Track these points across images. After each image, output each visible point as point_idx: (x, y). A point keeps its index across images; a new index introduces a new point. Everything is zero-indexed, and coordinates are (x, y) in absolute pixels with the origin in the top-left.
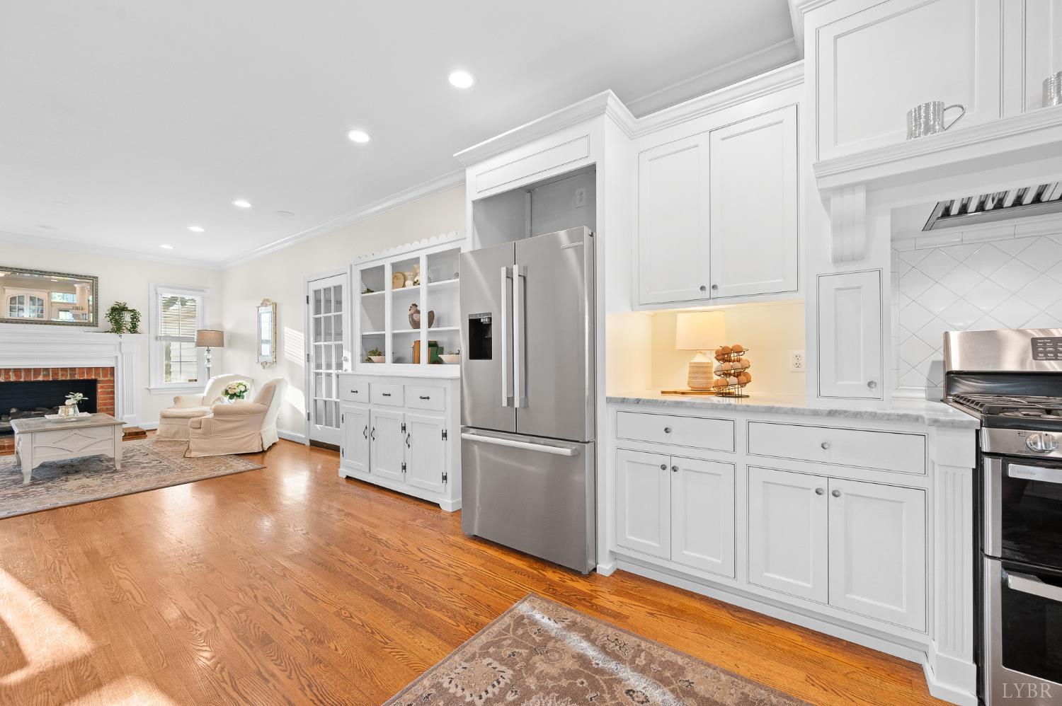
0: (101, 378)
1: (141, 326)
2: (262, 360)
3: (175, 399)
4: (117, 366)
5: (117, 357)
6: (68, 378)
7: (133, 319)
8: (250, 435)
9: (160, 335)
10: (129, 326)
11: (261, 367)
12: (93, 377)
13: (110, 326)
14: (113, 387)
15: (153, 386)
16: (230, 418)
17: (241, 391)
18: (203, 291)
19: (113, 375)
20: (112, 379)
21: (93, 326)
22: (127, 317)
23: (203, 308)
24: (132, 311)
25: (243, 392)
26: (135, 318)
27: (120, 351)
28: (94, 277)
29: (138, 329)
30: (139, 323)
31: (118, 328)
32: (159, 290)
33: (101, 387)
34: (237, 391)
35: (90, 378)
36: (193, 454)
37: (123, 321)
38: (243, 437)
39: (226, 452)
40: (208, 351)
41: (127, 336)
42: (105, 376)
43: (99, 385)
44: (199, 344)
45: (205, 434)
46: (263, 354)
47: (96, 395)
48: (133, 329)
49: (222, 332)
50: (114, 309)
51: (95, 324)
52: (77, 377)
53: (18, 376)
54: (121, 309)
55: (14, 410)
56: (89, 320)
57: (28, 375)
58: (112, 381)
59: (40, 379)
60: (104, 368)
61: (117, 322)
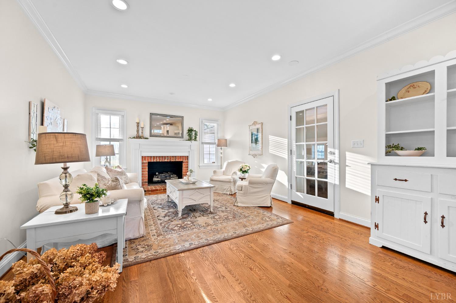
1: (199, 137)
2: (252, 153)
3: (214, 171)
4: (189, 155)
5: (189, 151)
6: (169, 161)
7: (195, 134)
8: (266, 196)
9: (203, 142)
10: (194, 138)
11: (252, 157)
12: (182, 160)
13: (188, 138)
14: (188, 165)
15: (201, 165)
16: (256, 186)
19: (188, 159)
23: (218, 129)
24: (195, 131)
26: (196, 134)
27: (191, 149)
28: (182, 117)
30: (197, 136)
31: (190, 139)
32: (203, 121)
33: (184, 165)
34: (246, 169)
35: (181, 161)
36: (239, 205)
37: (192, 134)
38: (262, 197)
39: (254, 205)
40: (221, 149)
41: (193, 142)
42: (185, 160)
43: (184, 164)
44: (218, 145)
45: (244, 194)
47: (182, 168)
48: (196, 140)
49: (227, 140)
51: (182, 137)
52: (177, 160)
53: (160, 159)
54: (190, 130)
55: (157, 173)
56: (180, 135)
57: (162, 159)
58: (188, 162)
59: (166, 160)
60: (185, 156)
61: (190, 135)
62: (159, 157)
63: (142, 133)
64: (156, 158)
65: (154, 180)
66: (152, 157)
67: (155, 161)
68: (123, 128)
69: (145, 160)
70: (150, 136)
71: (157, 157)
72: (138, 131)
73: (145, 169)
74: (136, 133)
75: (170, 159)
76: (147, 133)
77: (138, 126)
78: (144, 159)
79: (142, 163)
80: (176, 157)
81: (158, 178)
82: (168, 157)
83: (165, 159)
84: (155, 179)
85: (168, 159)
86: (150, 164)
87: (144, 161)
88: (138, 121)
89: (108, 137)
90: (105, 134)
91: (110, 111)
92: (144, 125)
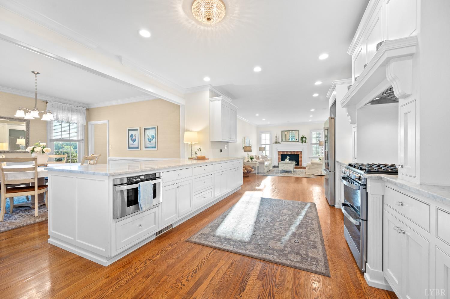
0: (300, 154)
1: (307, 141)
4: (302, 151)
5: (302, 149)
9: (310, 143)
16: (314, 165)
18: (322, 130)
19: (302, 153)
22: (304, 139)
23: (322, 135)
24: (305, 137)
26: (306, 139)
27: (303, 147)
28: (299, 130)
32: (312, 131)
33: (300, 156)
35: (298, 154)
36: (307, 173)
37: (303, 140)
38: (317, 171)
40: (322, 147)
41: (304, 144)
42: (300, 153)
44: (320, 145)
45: (309, 168)
48: (305, 142)
50: (302, 137)
51: (298, 141)
53: (286, 153)
54: (303, 137)
56: (297, 140)
58: (302, 155)
63: (278, 140)
66: (283, 152)
67: (284, 154)
68: (271, 139)
70: (282, 142)
72: (276, 140)
73: (280, 157)
74: (275, 141)
76: (280, 141)
77: (276, 138)
79: (278, 155)
80: (295, 152)
83: (289, 153)
86: (282, 155)
87: (279, 154)
88: (276, 135)
89: (265, 143)
90: (263, 142)
91: (266, 132)
92: (279, 137)
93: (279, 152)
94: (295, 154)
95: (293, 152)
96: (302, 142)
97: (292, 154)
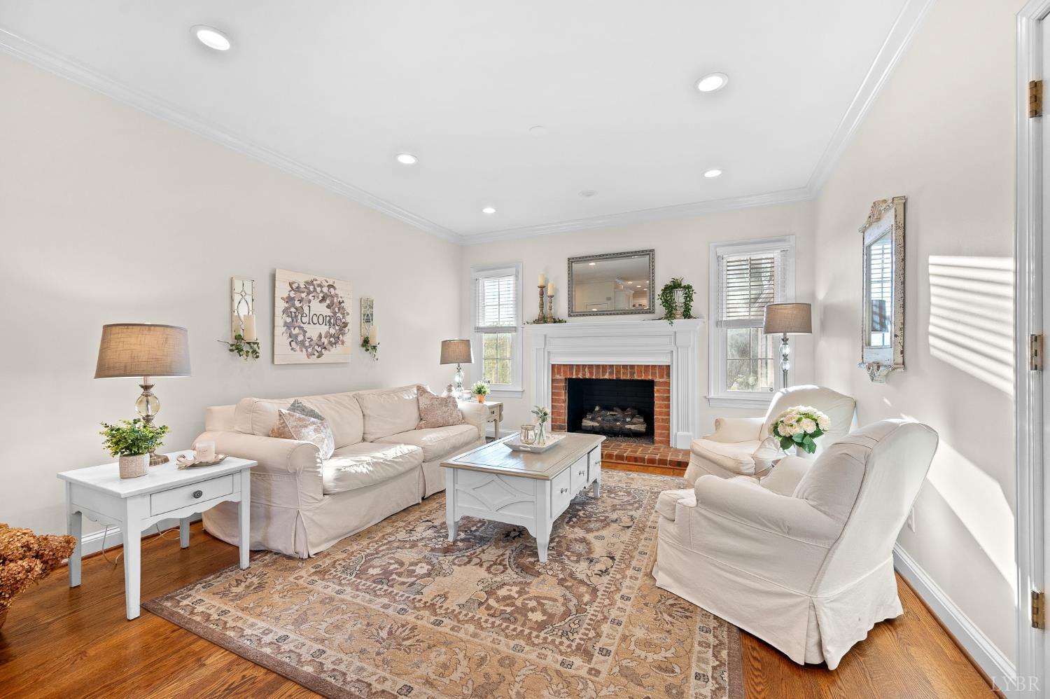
0: (657, 379)
1: (696, 305)
2: (871, 357)
3: (716, 422)
4: (672, 364)
5: (672, 352)
6: (629, 378)
7: (686, 298)
8: (787, 595)
9: (723, 320)
10: (681, 310)
11: (865, 374)
12: (650, 378)
13: (662, 310)
14: (669, 391)
15: (712, 395)
17: (805, 434)
18: (784, 240)
19: (668, 375)
20: (667, 380)
21: (650, 313)
22: (679, 297)
23: (784, 270)
24: (689, 287)
25: (814, 435)
26: (688, 298)
27: (675, 343)
28: (650, 251)
29: (692, 313)
30: (692, 304)
31: (669, 313)
32: (721, 252)
33: (658, 390)
34: (797, 431)
35: (647, 379)
37: (675, 300)
40: (785, 340)
41: (680, 322)
42: (661, 377)
43: (656, 388)
46: (872, 345)
47: (653, 400)
48: (687, 314)
50: (667, 287)
51: (651, 311)
53: (591, 373)
54: (674, 286)
55: (597, 408)
56: (645, 304)
57: (598, 373)
58: (668, 384)
59: (607, 376)
60: (660, 367)
61: (669, 304)
62: (591, 367)
63: (551, 307)
64: (584, 370)
65: (583, 424)
66: (575, 367)
67: (580, 376)
68: (519, 301)
69: (559, 373)
70: (570, 316)
71: (584, 366)
72: (542, 305)
73: (558, 395)
74: (538, 309)
75: (618, 372)
76: (561, 309)
77: (542, 294)
78: (556, 371)
79: (553, 381)
80: (632, 367)
81: (592, 420)
82: (611, 366)
83: (604, 372)
84: (587, 423)
85: (611, 373)
87: (558, 377)
88: (541, 283)
89: (495, 323)
91: (494, 270)
92: (556, 290)
93: (555, 368)
94: (636, 377)
95: (625, 367)
96: (670, 316)
97: (618, 381)
